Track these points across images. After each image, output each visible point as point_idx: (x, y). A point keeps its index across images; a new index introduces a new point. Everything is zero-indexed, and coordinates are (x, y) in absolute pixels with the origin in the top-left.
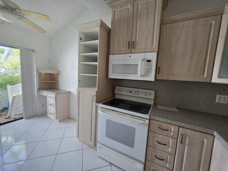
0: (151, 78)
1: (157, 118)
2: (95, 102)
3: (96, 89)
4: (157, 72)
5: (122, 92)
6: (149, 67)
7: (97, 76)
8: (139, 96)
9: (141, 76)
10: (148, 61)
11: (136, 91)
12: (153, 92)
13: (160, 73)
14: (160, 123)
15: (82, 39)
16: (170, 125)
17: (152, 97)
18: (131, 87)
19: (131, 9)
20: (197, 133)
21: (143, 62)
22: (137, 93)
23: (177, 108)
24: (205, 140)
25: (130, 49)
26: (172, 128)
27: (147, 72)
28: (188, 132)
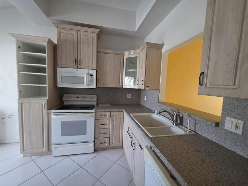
0: (94, 86)
1: (99, 110)
2: (46, 110)
3: (47, 98)
4: (97, 83)
5: (70, 98)
6: (92, 79)
7: (46, 86)
8: (86, 100)
9: (87, 85)
10: (91, 75)
11: (83, 97)
12: (96, 96)
13: (99, 83)
14: (101, 113)
15: (20, 48)
16: (106, 113)
17: (95, 99)
18: (78, 94)
19: (75, 35)
20: (118, 113)
21: (88, 76)
22: (84, 98)
23: (111, 104)
24: (121, 115)
25: (77, 65)
26: (107, 114)
27: (91, 83)
28: (114, 113)
